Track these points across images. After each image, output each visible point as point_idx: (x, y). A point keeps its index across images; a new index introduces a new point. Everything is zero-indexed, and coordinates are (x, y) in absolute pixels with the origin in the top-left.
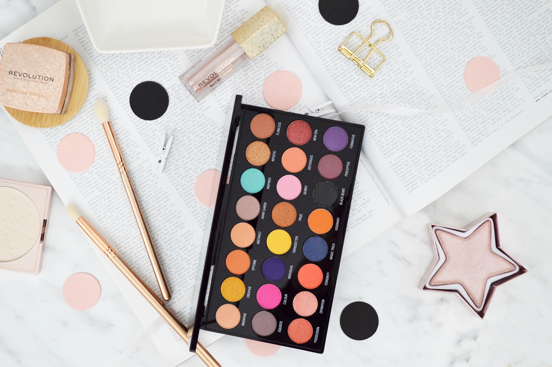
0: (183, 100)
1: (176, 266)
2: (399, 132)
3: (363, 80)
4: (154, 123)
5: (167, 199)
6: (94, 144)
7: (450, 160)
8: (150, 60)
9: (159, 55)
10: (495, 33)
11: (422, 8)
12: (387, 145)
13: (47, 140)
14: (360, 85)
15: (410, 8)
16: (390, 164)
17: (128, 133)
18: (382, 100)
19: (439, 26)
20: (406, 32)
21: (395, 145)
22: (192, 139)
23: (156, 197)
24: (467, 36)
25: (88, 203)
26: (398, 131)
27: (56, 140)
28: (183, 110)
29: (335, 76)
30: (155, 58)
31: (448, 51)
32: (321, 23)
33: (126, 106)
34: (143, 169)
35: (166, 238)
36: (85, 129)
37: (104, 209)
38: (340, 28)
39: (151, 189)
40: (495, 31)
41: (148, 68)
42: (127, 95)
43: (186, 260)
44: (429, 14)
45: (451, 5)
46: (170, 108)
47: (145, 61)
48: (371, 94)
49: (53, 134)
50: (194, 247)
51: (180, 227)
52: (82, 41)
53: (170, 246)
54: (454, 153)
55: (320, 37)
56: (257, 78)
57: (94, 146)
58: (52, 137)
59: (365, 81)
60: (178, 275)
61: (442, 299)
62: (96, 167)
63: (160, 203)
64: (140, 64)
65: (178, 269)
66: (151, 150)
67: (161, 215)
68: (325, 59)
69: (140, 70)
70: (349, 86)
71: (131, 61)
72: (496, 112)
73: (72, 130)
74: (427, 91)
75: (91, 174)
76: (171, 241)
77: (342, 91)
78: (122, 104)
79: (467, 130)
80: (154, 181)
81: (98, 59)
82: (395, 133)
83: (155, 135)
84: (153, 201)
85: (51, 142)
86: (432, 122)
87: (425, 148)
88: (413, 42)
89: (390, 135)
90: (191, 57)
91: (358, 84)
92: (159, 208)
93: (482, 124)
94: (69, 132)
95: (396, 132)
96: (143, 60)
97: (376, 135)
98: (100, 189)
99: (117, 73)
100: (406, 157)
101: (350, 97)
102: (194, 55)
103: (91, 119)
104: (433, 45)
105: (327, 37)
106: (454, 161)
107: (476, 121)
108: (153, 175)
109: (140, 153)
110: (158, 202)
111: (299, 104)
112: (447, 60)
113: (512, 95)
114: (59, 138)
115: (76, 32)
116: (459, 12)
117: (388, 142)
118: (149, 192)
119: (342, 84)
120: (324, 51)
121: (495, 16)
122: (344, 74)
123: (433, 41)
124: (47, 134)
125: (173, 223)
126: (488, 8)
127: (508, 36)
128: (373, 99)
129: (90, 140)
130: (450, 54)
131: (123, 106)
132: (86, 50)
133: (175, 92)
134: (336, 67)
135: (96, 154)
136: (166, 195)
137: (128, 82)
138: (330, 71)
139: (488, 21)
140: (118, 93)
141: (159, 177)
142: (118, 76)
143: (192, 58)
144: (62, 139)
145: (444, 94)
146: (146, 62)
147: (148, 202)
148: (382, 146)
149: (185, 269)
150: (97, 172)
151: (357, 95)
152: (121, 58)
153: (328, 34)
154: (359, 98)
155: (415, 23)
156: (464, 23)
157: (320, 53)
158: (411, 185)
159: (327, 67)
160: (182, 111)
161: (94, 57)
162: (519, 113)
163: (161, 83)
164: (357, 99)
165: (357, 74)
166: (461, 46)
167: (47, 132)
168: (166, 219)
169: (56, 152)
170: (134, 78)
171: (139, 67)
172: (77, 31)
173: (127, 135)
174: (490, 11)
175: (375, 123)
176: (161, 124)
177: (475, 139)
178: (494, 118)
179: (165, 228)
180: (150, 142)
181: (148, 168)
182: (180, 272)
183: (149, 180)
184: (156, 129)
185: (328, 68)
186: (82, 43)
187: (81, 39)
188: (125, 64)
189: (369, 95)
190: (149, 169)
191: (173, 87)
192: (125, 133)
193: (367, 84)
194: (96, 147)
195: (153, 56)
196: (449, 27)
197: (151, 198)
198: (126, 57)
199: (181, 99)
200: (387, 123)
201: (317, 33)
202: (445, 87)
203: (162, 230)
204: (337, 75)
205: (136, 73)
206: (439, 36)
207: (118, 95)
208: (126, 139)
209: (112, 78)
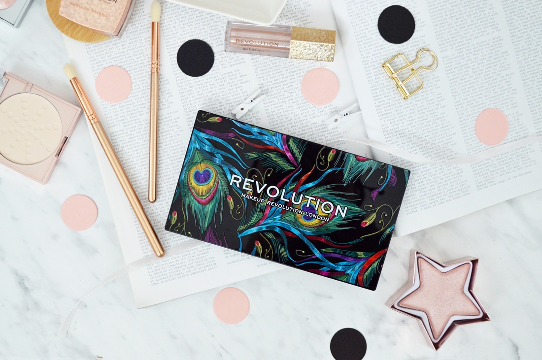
3: (398, 100)
6: (133, 81)
7: (452, 196)
8: (208, 21)
9: (218, 20)
10: (528, 94)
11: (470, 51)
14: (394, 103)
15: (460, 47)
18: (409, 123)
19: (481, 72)
20: (450, 68)
22: (224, 105)
23: (174, 148)
24: (503, 89)
27: (99, 67)
28: (224, 76)
29: (374, 88)
30: (213, 21)
31: (481, 97)
32: (376, 37)
33: (172, 56)
34: (170, 119)
36: (129, 66)
38: (392, 46)
39: (172, 138)
40: (529, 92)
41: (204, 29)
44: (475, 58)
45: (497, 56)
46: (212, 71)
47: (203, 21)
48: (401, 115)
49: (98, 61)
54: (458, 190)
55: (371, 49)
56: (300, 68)
57: (132, 83)
58: (97, 63)
59: (399, 102)
61: (403, 321)
62: (128, 103)
63: (176, 154)
64: (197, 22)
66: (183, 103)
67: (174, 165)
68: (369, 70)
69: (196, 27)
70: (384, 101)
71: (191, 17)
72: (507, 165)
73: (116, 62)
74: (452, 128)
75: (121, 108)
78: (170, 54)
79: (477, 174)
80: (177, 132)
84: (170, 151)
85: (94, 67)
86: (448, 157)
87: (434, 178)
88: (453, 79)
91: (392, 102)
92: (173, 158)
93: (491, 172)
94: (114, 64)
96: (202, 19)
98: (125, 124)
99: (174, 24)
101: (382, 112)
104: (470, 87)
105: (378, 50)
106: (457, 198)
107: (487, 168)
108: (178, 127)
109: (172, 103)
110: (175, 153)
111: (331, 103)
112: (478, 105)
113: (527, 155)
114: (102, 67)
116: (502, 65)
118: (170, 141)
119: (378, 97)
120: (371, 62)
121: (533, 79)
122: (382, 89)
123: (471, 84)
124: (93, 59)
126: (529, 70)
127: (539, 100)
128: (401, 120)
129: (131, 77)
130: (482, 101)
131: (170, 56)
133: (222, 58)
134: (377, 80)
135: (132, 92)
137: (181, 35)
138: (370, 82)
139: (526, 81)
140: (170, 42)
141: (182, 130)
142: (174, 27)
144: (105, 68)
145: (466, 135)
147: (165, 150)
150: (128, 108)
151: (388, 112)
152: (182, 11)
153: (380, 48)
154: (389, 115)
155: (460, 63)
156: (503, 77)
157: (366, 63)
158: (412, 208)
159: (369, 77)
160: (222, 77)
162: (527, 173)
163: (211, 45)
164: (387, 115)
165: (394, 92)
166: (494, 97)
167: (93, 57)
169: (96, 78)
170: (188, 33)
171: (195, 24)
174: (530, 73)
175: (396, 142)
176: (199, 83)
177: (480, 184)
178: (504, 171)
180: (185, 95)
181: (175, 119)
183: (172, 130)
184: (193, 86)
185: (369, 79)
188: (184, 17)
189: (399, 115)
190: (176, 120)
191: (221, 53)
193: (400, 104)
194: (133, 85)
195: (212, 18)
196: (489, 76)
197: (169, 147)
198: (187, 12)
199: (225, 66)
200: (407, 146)
201: (369, 44)
202: (469, 129)
203: (170, 180)
204: (376, 88)
205: (191, 29)
206: (478, 81)
207: (169, 44)
208: (163, 87)
209: (168, 27)
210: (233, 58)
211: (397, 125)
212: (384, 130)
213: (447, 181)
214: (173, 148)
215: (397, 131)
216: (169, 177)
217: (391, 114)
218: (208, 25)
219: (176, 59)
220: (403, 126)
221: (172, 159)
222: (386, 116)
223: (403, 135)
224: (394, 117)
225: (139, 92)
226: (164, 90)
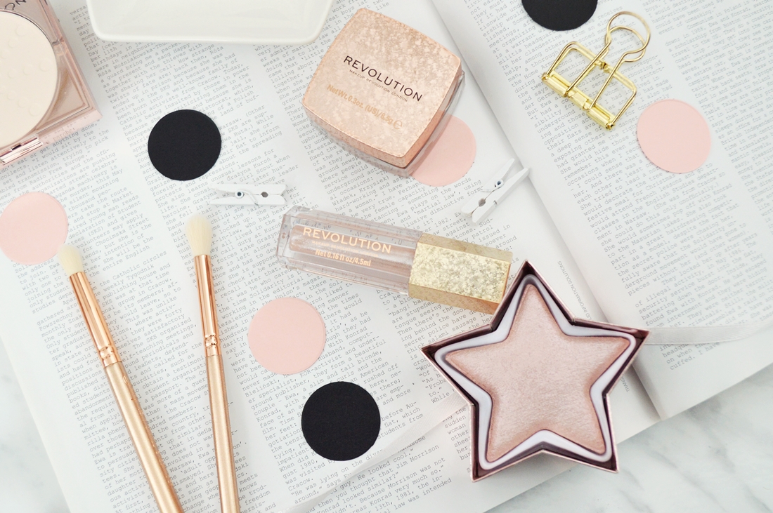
0: (247, 150)
2: (662, 244)
4: (187, 186)
5: (188, 332)
6: (68, 213)
8: (198, 73)
9: (216, 67)
11: (716, 26)
12: (634, 267)
14: (590, 145)
15: (694, 22)
16: (637, 306)
17: (136, 201)
18: (631, 178)
20: (686, 61)
21: (651, 270)
22: (254, 223)
23: (169, 327)
25: (39, 323)
26: (659, 242)
28: (246, 168)
29: (543, 125)
30: (207, 71)
31: (762, 110)
32: (525, 25)
33: (140, 151)
34: (152, 270)
35: (175, 409)
37: (65, 339)
38: (560, 36)
41: (193, 88)
44: (730, 38)
46: (221, 163)
47: (188, 74)
48: (610, 165)
52: (82, 30)
53: (180, 425)
55: (520, 50)
60: (187, 486)
64: (179, 79)
66: (173, 235)
67: (172, 362)
68: (526, 93)
69: (177, 89)
70: (569, 145)
71: (164, 73)
74: (720, 175)
75: (54, 270)
76: (184, 416)
77: (553, 155)
78: (134, 147)
80: (169, 294)
81: (104, 64)
82: (652, 246)
83: (185, 208)
84: (162, 334)
86: (727, 234)
87: (710, 283)
88: (698, 81)
89: (641, 247)
90: (274, 75)
91: (586, 143)
92: (170, 348)
95: (655, 244)
96: (186, 72)
97: (613, 246)
99: (134, 91)
100: (672, 295)
101: (569, 168)
102: (280, 71)
103: (73, 169)
104: (735, 93)
105: (534, 50)
108: (169, 283)
109: (151, 238)
110: (171, 337)
111: (467, 176)
112: (760, 125)
115: (74, 15)
117: (638, 261)
118: (157, 314)
119: (555, 141)
120: (526, 77)
122: (560, 123)
123: (734, 86)
125: (194, 381)
128: (613, 175)
129: (63, 206)
130: (766, 116)
131: (134, 151)
132: (88, 47)
133: (236, 134)
134: (546, 108)
135: (71, 233)
136: (189, 324)
137: (151, 109)
138: (533, 115)
140: (130, 126)
141: (179, 289)
143: (276, 77)
144: (14, 200)
145: (752, 186)
146: (191, 76)
147: (152, 334)
148: (624, 269)
149: (202, 475)
151: (583, 165)
152: (146, 65)
153: (537, 44)
154: (586, 170)
155: (703, 50)
157: (516, 80)
158: (679, 352)
159: (527, 108)
160: (242, 169)
161: (99, 60)
163: (211, 116)
164: (582, 173)
165: (586, 124)
168: (181, 372)
170: (164, 102)
171: (175, 84)
172: (77, 14)
173: (133, 202)
175: (613, 222)
176: (199, 190)
179: (177, 389)
180: (174, 220)
181: (162, 269)
182: (191, 481)
183: (159, 291)
184: (189, 199)
185: (530, 110)
186: (81, 34)
187: (81, 27)
188: (151, 76)
189: (607, 167)
190: (164, 271)
191: (233, 125)
192: (130, 200)
193: (604, 145)
194: (71, 220)
195: (204, 66)
197: (159, 327)
198: (155, 64)
199: (244, 148)
200: (638, 225)
201: (514, 43)
202: (754, 173)
203: (170, 393)
204: (547, 123)
205: (168, 94)
206: (746, 81)
207: (130, 129)
208: (130, 211)
209: (124, 99)
210: (258, 130)
211: (606, 187)
212: (582, 204)
213: (738, 284)
214: (166, 328)
215: (610, 201)
216: (167, 387)
217: (589, 169)
218: (201, 81)
219: (147, 154)
220: (621, 187)
221: (168, 349)
222: (579, 174)
223: (624, 205)
224: (597, 173)
225: (84, 231)
226: (131, 217)
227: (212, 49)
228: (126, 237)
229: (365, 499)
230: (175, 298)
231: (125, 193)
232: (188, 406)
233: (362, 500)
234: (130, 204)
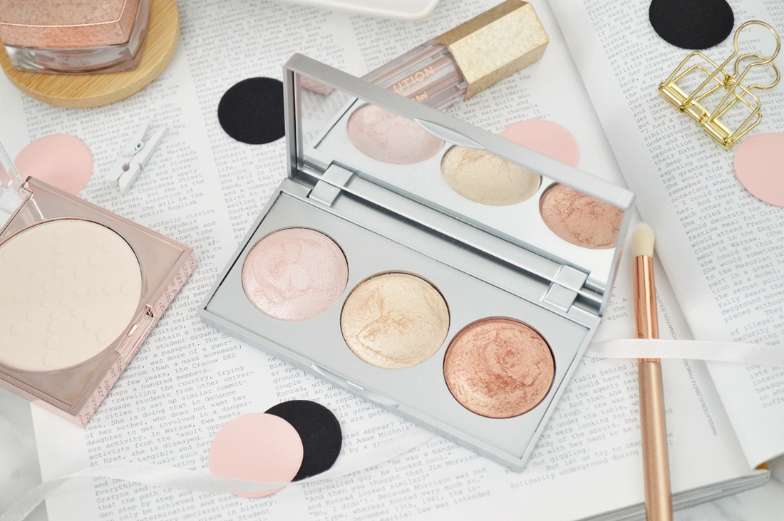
1: (184, 431)
2: (770, 273)
3: (711, 156)
4: (252, 150)
8: (289, 47)
12: (734, 292)
13: (30, 131)
14: (703, 163)
16: (732, 334)
17: (193, 156)
21: (754, 297)
26: (768, 270)
27: (46, 136)
29: (653, 139)
33: (208, 109)
34: (194, 225)
35: (186, 369)
41: (279, 59)
42: (219, 92)
43: (210, 424)
47: (278, 46)
48: (722, 186)
49: (46, 124)
50: (238, 402)
51: (226, 354)
53: (188, 386)
55: (640, 63)
56: (489, 122)
58: (42, 128)
59: (715, 159)
60: (181, 450)
64: (266, 49)
65: (185, 438)
66: (226, 195)
69: (263, 58)
70: (679, 161)
71: (252, 41)
76: (194, 377)
77: (660, 169)
78: (203, 105)
80: (207, 250)
81: (189, 23)
82: (758, 273)
83: (245, 171)
89: (746, 273)
90: (370, 60)
91: (699, 160)
95: (762, 271)
96: (275, 44)
97: (713, 268)
99: (216, 53)
100: (776, 327)
101: (676, 184)
102: (377, 58)
103: (131, 116)
108: (210, 241)
109: (201, 194)
117: (739, 286)
119: (665, 155)
120: (642, 90)
122: (672, 138)
128: (724, 196)
131: (203, 108)
134: (660, 121)
137: (230, 72)
138: (644, 129)
140: (204, 85)
146: (280, 48)
148: (722, 293)
149: (200, 442)
151: (691, 181)
152: (235, 32)
153: (659, 59)
154: (694, 187)
157: (631, 92)
158: (775, 389)
159: (639, 120)
164: (689, 189)
165: (702, 142)
167: (35, 118)
168: (202, 332)
170: (245, 68)
171: (262, 53)
173: (189, 157)
175: (717, 243)
176: (264, 156)
179: (193, 349)
180: (230, 180)
181: (205, 226)
182: (186, 445)
183: (197, 247)
184: (251, 163)
185: (641, 123)
188: (237, 42)
189: (718, 187)
190: (208, 228)
192: (187, 154)
193: (719, 165)
195: (297, 42)
198: (245, 32)
200: (745, 249)
201: (635, 56)
203: (184, 351)
204: (658, 137)
205: (252, 61)
207: (203, 88)
208: (183, 165)
209: (204, 59)
211: (715, 206)
212: (685, 221)
214: (195, 285)
215: (717, 221)
216: (182, 345)
217: (698, 186)
219: (216, 113)
220: (731, 209)
221: (193, 307)
222: (686, 191)
223: (732, 227)
224: (706, 191)
226: (184, 170)
227: (309, 27)
228: (174, 189)
229: (385, 496)
230: (213, 256)
231: (183, 147)
232: (202, 368)
233: (380, 497)
234: (186, 158)
